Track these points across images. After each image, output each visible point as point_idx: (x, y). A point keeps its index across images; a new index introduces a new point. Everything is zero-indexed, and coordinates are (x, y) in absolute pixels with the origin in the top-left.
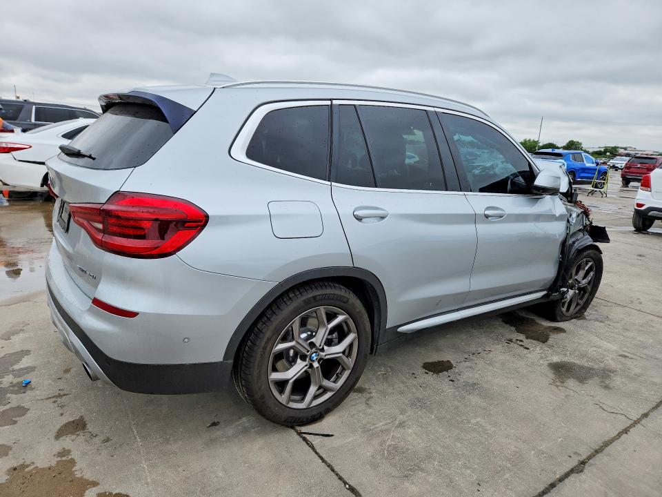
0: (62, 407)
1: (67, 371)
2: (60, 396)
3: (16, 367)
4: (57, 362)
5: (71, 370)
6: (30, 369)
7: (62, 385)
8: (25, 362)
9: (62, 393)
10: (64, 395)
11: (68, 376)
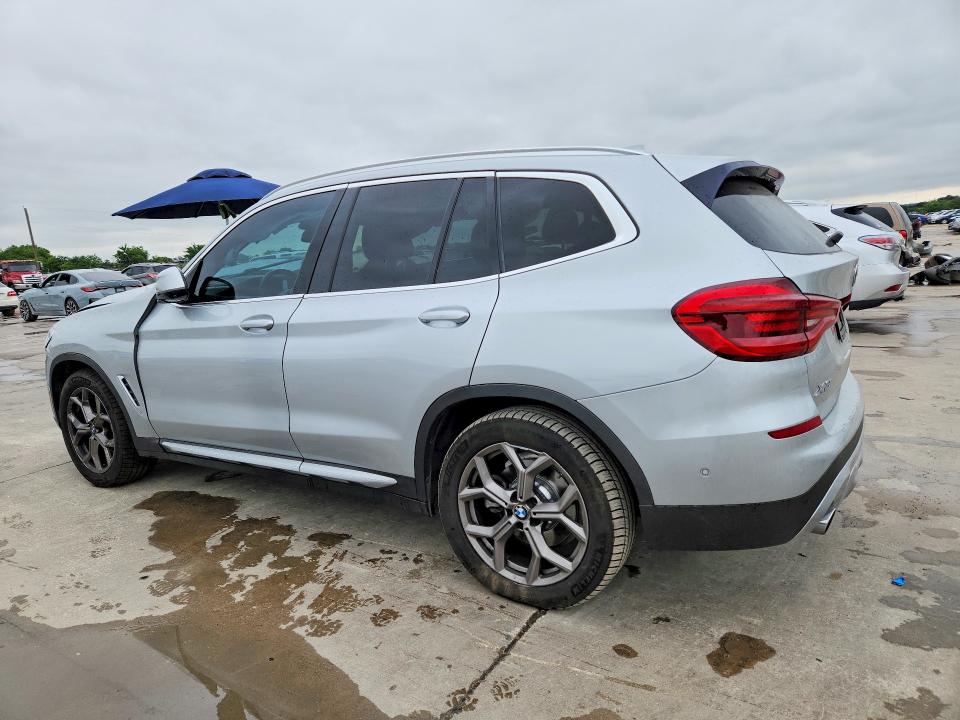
0: (860, 542)
1: (836, 576)
2: (858, 552)
3: (911, 616)
4: (844, 595)
5: (828, 574)
6: (888, 601)
7: (850, 562)
8: (895, 618)
9: (855, 554)
10: (853, 551)
11: (837, 570)
